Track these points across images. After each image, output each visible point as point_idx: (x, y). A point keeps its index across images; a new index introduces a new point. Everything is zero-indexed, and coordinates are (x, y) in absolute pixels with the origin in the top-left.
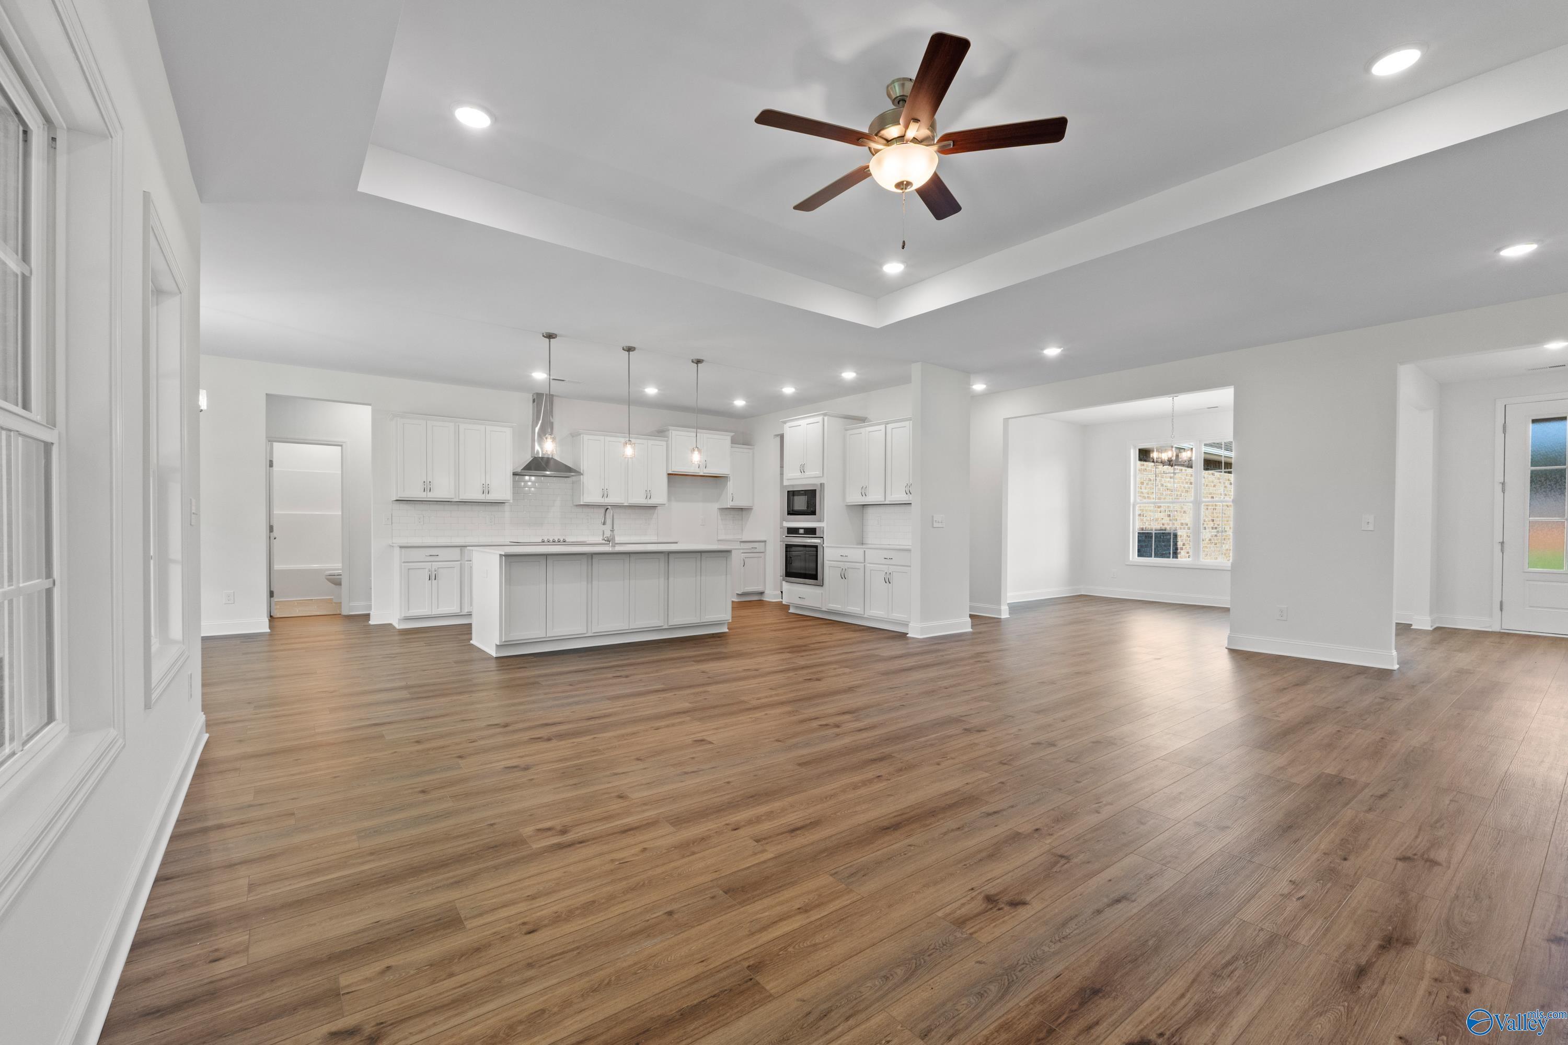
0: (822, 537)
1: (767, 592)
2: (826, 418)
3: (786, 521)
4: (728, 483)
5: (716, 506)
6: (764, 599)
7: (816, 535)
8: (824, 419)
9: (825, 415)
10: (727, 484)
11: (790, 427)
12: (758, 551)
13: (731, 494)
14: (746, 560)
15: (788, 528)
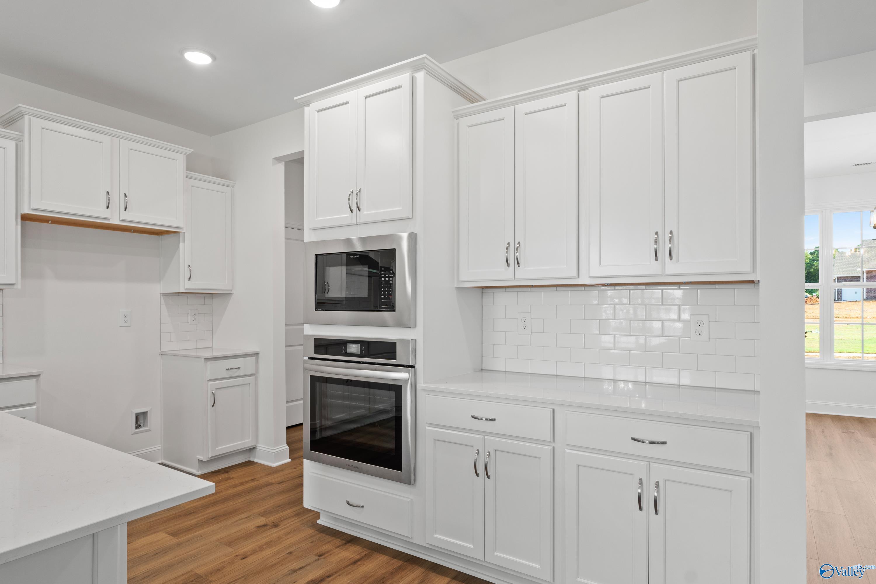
0: (412, 367)
1: (261, 447)
2: (420, 76)
3: (311, 324)
4: (181, 244)
5: (158, 289)
6: (256, 460)
7: (395, 358)
8: (413, 80)
9: (417, 67)
10: (178, 247)
11: (318, 111)
12: (242, 374)
13: (187, 266)
14: (218, 394)
15: (316, 340)
